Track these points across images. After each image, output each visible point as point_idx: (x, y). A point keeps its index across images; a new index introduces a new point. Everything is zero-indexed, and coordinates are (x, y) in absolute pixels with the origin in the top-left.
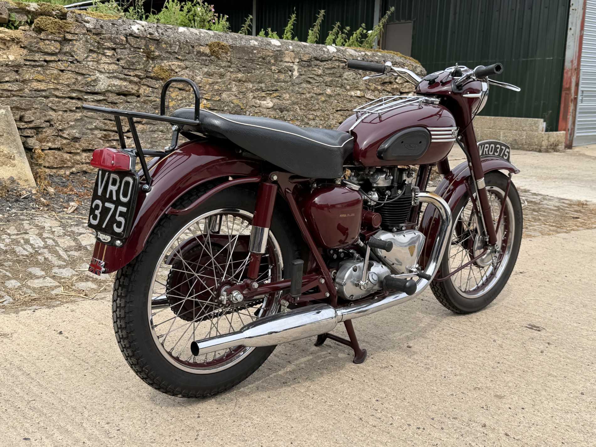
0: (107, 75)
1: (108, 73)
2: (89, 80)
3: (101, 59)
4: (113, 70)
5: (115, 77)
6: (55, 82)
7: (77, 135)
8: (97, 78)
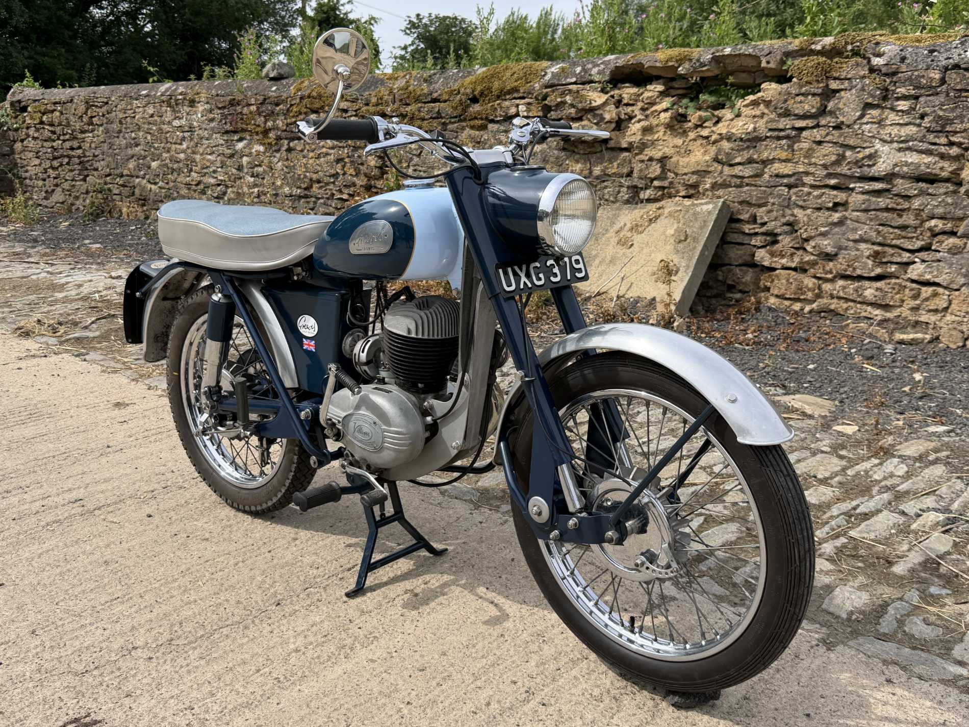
0: (895, 145)
1: (897, 142)
2: (860, 155)
3: (887, 118)
4: (907, 135)
5: (909, 149)
6: (806, 161)
7: (829, 250)
8: (876, 151)
